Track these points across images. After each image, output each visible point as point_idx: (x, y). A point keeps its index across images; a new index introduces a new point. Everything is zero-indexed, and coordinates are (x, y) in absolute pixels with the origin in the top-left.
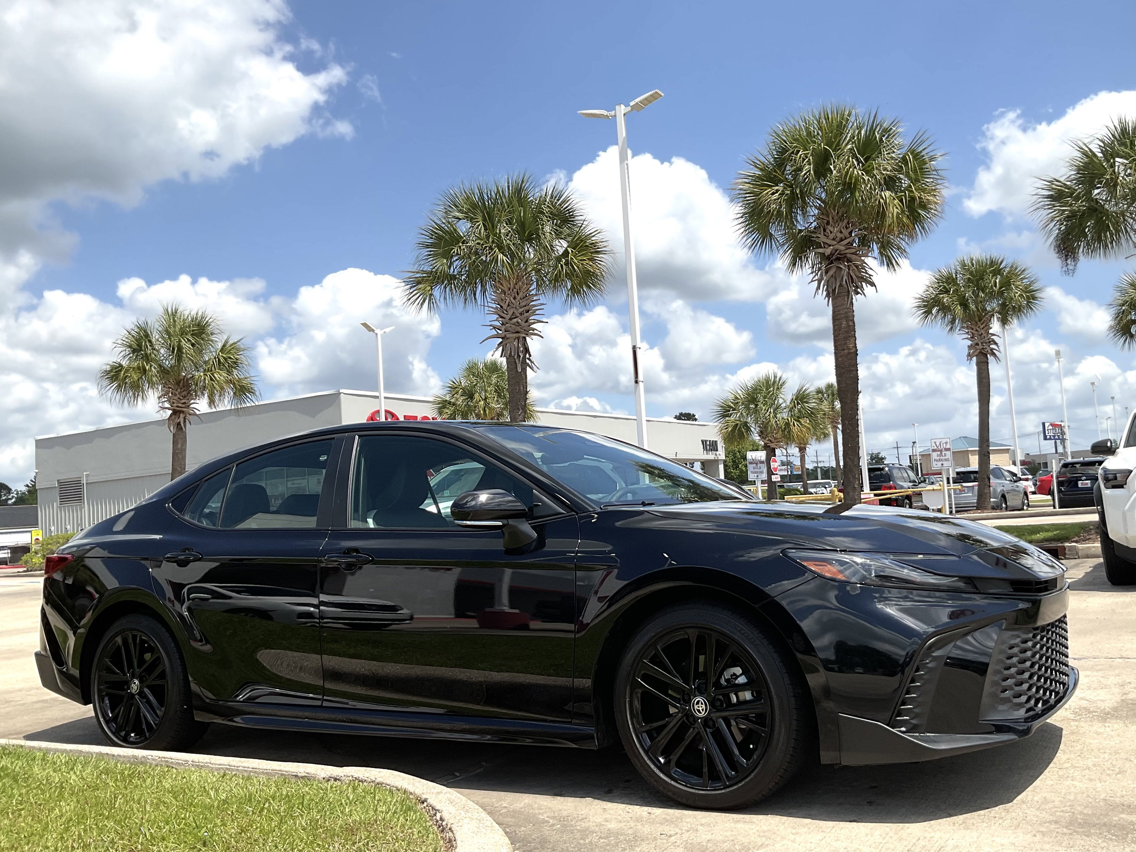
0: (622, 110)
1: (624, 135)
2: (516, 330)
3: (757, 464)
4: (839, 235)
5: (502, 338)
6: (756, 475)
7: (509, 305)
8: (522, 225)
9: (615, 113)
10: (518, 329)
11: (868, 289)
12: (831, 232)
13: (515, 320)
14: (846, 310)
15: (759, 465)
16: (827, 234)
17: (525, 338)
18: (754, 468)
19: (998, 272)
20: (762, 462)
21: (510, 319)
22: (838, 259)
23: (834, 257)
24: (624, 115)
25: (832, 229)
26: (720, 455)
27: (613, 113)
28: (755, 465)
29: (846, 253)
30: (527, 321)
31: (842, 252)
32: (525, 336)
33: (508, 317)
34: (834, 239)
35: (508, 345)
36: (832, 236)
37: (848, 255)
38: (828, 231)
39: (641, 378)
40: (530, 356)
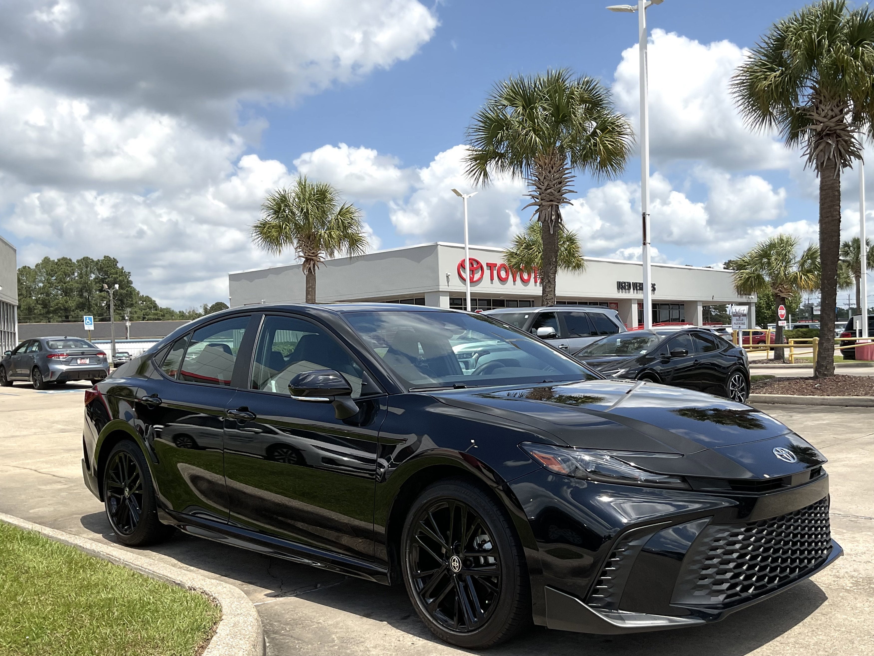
0: (642, 5)
1: (645, 26)
2: (550, 199)
3: (739, 316)
4: (830, 113)
5: (539, 206)
6: (738, 326)
7: (545, 178)
8: (557, 109)
9: (638, 7)
10: (552, 198)
11: (855, 162)
12: (823, 110)
13: (549, 191)
14: (831, 182)
15: (741, 318)
16: (819, 112)
17: (558, 206)
18: (737, 320)
20: (744, 315)
21: (546, 190)
22: (828, 135)
23: (824, 133)
24: (645, 8)
25: (823, 107)
26: (752, 298)
27: (635, 7)
28: (738, 318)
29: (836, 130)
30: (559, 191)
31: (832, 129)
32: (557, 204)
33: (543, 188)
34: (825, 117)
35: (543, 211)
36: (823, 114)
37: (838, 131)
38: (820, 109)
39: (648, 240)
40: (561, 220)
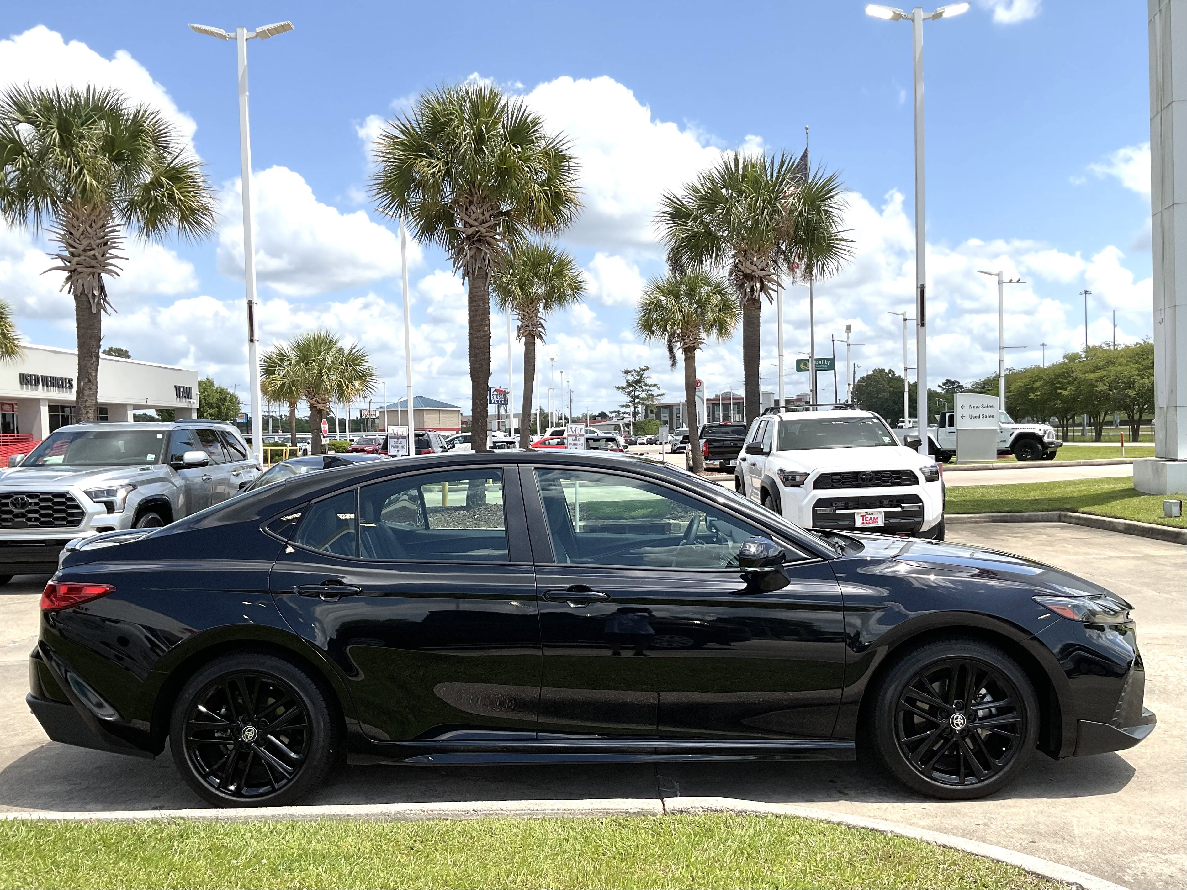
0: (244, 34)
1: (246, 63)
2: (92, 264)
3: (398, 438)
4: (481, 217)
5: (71, 271)
6: (396, 449)
7: (82, 234)
9: (236, 35)
10: (94, 263)
12: (474, 213)
13: (92, 253)
14: (483, 293)
15: (400, 440)
16: (469, 214)
17: (99, 274)
18: (395, 442)
19: (550, 260)
20: (403, 437)
21: (85, 251)
22: (479, 241)
23: (475, 238)
24: (247, 40)
25: (474, 209)
26: (194, 403)
27: (232, 35)
28: (396, 440)
29: (486, 236)
30: (103, 255)
31: (483, 235)
32: (99, 271)
33: (81, 248)
34: (475, 220)
35: (80, 281)
36: (474, 217)
37: (488, 238)
38: (469, 210)
39: (256, 336)
40: (106, 296)
